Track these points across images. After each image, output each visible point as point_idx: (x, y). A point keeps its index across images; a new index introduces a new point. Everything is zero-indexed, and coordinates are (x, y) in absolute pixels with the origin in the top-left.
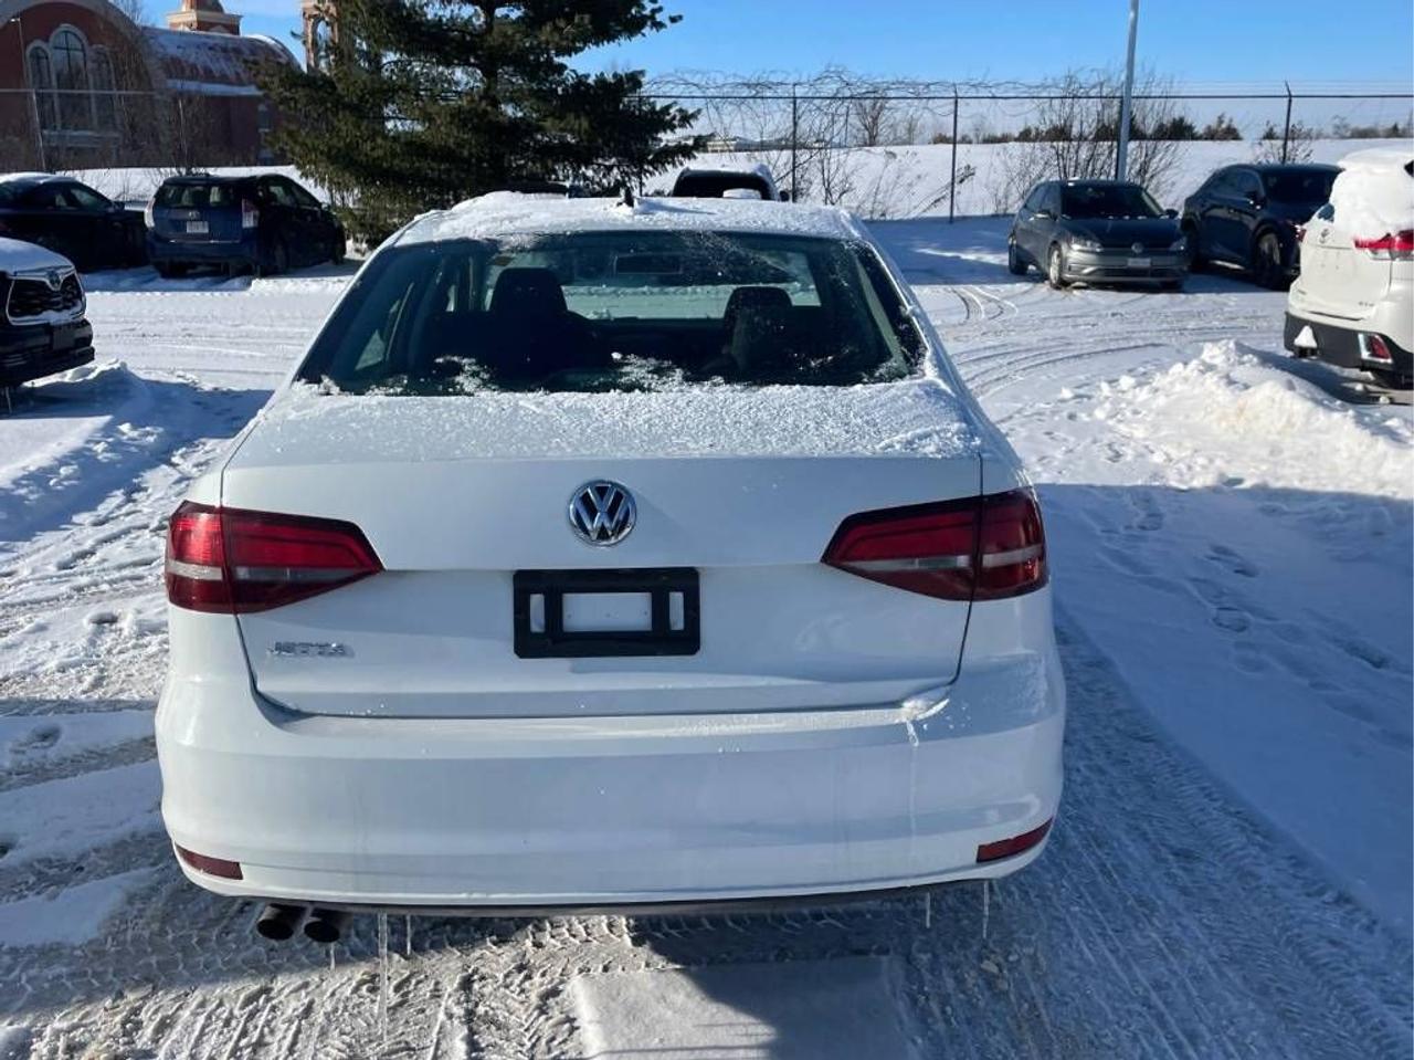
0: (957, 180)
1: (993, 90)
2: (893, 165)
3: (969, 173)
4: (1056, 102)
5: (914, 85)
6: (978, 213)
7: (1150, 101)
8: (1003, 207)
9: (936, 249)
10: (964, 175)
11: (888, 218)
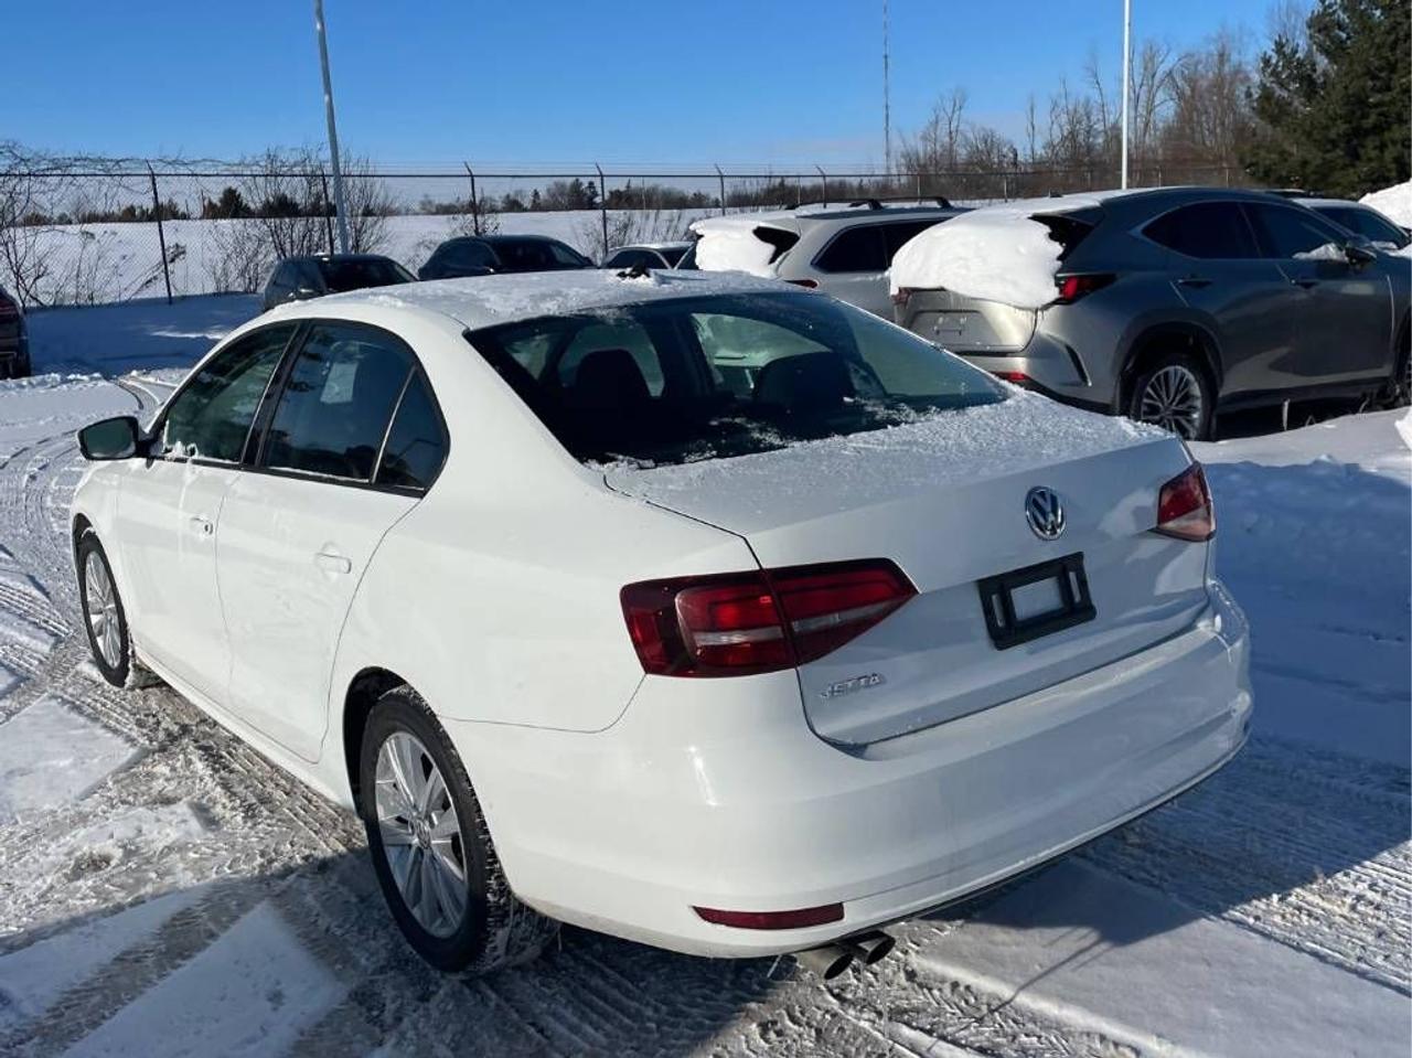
0: (168, 259)
1: (192, 168)
2: (92, 247)
3: (180, 251)
4: (260, 181)
5: (101, 161)
6: (198, 292)
7: (351, 179)
8: (223, 285)
9: (171, 331)
10: (175, 254)
11: (96, 302)
